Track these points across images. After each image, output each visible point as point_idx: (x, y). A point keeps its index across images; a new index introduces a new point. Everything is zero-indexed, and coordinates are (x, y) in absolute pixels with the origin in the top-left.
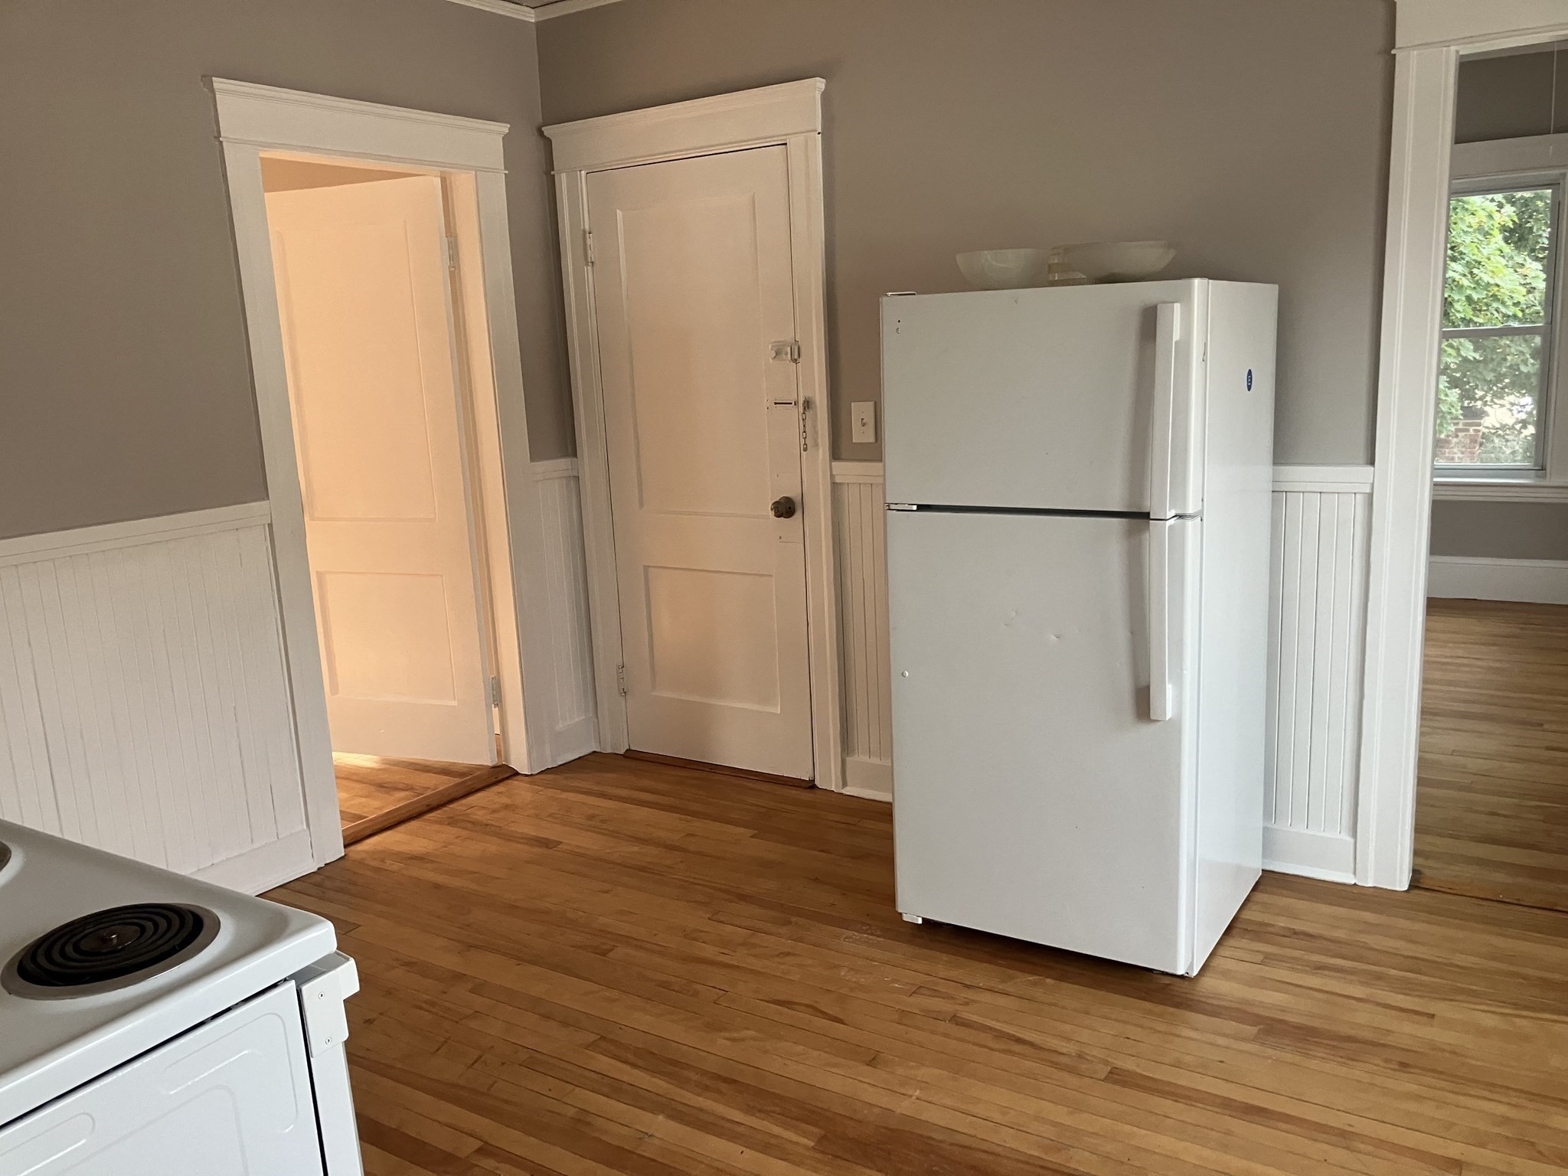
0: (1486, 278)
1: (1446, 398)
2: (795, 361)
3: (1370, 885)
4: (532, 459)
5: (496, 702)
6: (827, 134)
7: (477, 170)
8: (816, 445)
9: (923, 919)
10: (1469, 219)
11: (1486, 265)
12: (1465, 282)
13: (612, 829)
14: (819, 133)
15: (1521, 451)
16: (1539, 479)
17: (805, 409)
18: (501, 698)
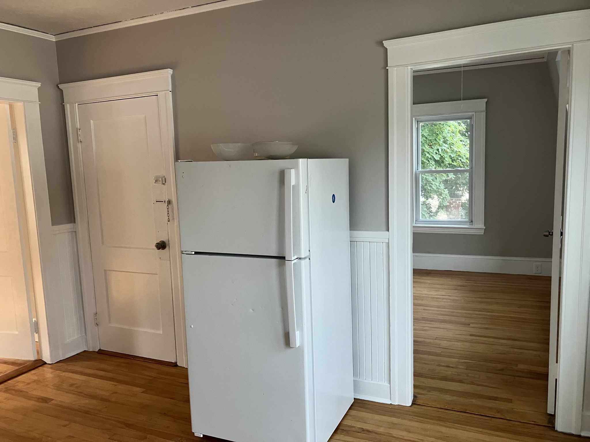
0: (456, 149)
1: (444, 192)
2: (164, 184)
3: (397, 404)
4: (52, 225)
5: (36, 332)
6: (174, 91)
7: (24, 101)
8: (173, 219)
9: (203, 435)
10: (448, 128)
11: (455, 145)
12: (448, 150)
13: (79, 391)
14: (170, 91)
15: (464, 215)
16: (470, 226)
17: (168, 204)
18: (38, 330)
